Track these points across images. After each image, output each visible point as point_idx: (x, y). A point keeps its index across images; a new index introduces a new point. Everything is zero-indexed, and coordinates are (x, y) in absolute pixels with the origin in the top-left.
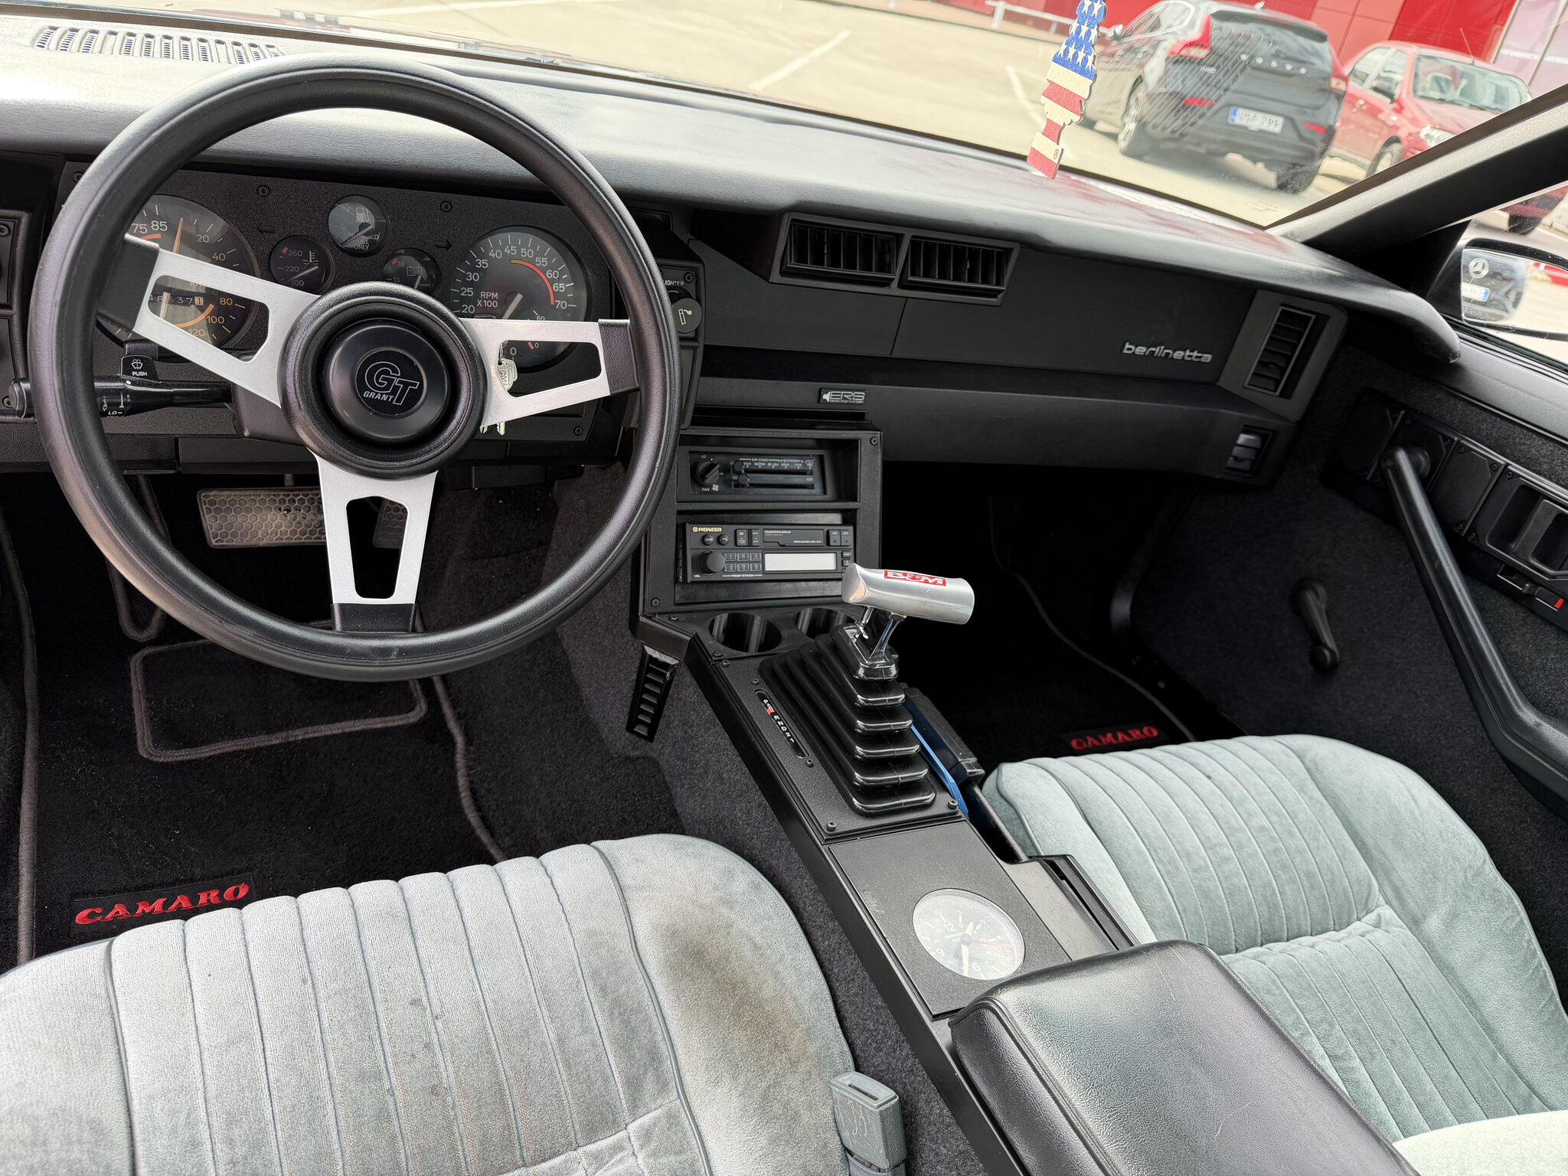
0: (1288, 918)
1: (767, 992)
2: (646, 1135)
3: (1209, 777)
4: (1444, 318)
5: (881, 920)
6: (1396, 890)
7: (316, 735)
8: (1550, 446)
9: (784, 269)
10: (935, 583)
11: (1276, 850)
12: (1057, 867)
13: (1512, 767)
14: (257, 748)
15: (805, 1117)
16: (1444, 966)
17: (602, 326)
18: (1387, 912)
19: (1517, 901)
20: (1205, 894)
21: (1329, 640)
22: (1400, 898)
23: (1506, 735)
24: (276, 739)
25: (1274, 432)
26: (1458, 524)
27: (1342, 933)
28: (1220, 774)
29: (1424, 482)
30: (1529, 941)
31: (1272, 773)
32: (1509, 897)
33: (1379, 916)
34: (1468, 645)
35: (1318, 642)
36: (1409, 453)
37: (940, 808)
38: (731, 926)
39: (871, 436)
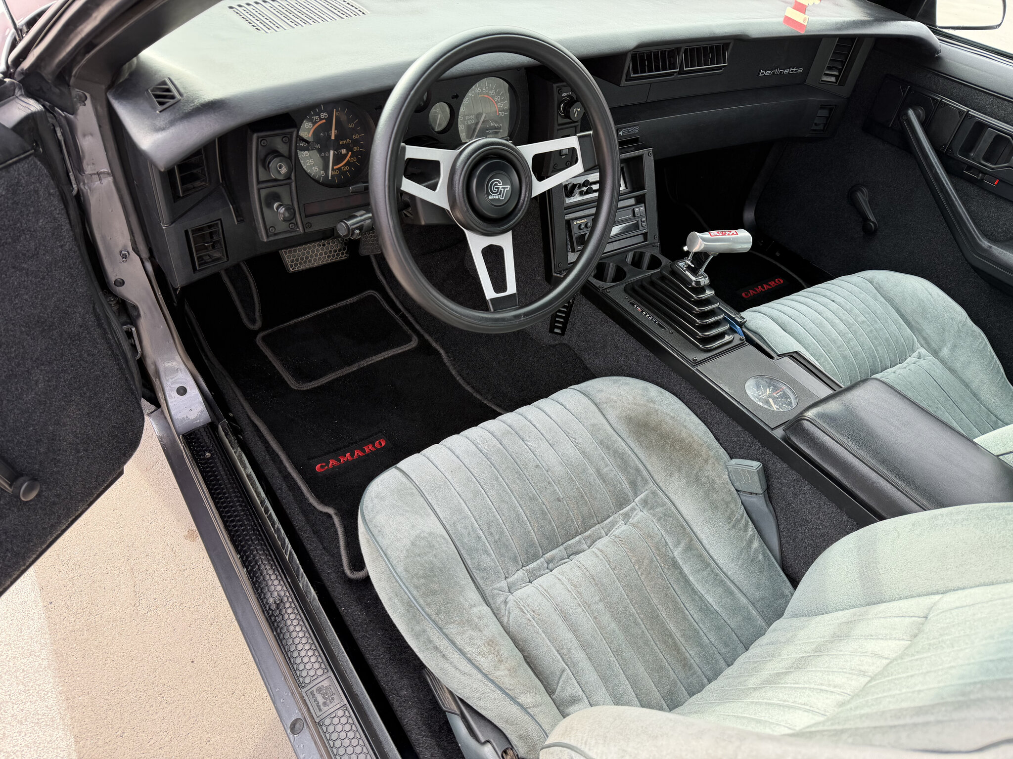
0: (881, 362)
1: (684, 434)
2: (645, 502)
3: (833, 301)
4: (929, 28)
5: (734, 395)
6: (925, 339)
7: (372, 362)
8: (991, 99)
9: (628, 78)
10: (733, 234)
11: (871, 331)
12: (795, 356)
13: (976, 269)
14: (347, 374)
15: (718, 481)
16: (952, 371)
17: (579, 137)
18: (923, 351)
19: (983, 335)
20: (845, 357)
21: (872, 217)
22: (928, 343)
23: (974, 255)
24: (354, 368)
25: (836, 106)
26: (941, 146)
27: (904, 364)
28: (838, 299)
29: (922, 124)
30: (990, 352)
31: (860, 293)
32: (979, 333)
33: (919, 353)
34: (952, 211)
35: (866, 219)
36: (914, 111)
37: (737, 342)
38: (657, 411)
39: (648, 152)
